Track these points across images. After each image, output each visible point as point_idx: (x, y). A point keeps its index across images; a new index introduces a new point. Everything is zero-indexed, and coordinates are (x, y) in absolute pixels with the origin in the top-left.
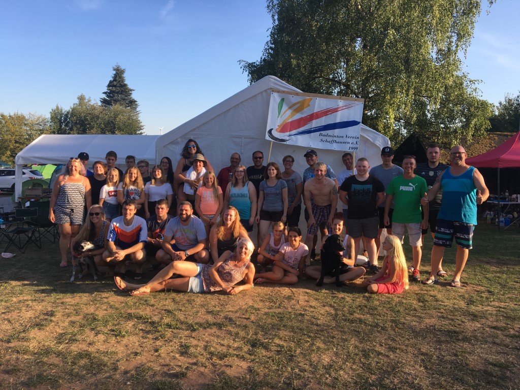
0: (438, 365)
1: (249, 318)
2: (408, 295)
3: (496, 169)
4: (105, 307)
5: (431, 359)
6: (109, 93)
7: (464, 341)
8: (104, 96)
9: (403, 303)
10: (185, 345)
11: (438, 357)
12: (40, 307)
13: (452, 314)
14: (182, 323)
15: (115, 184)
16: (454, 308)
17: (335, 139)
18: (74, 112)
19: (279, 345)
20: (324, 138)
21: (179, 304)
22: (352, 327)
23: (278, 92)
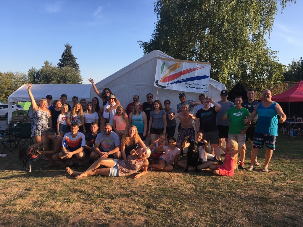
0: (256, 218)
1: (145, 191)
2: (238, 177)
3: (288, 103)
4: (61, 185)
5: (252, 214)
6: (63, 60)
7: (271, 204)
8: (60, 62)
9: (235, 181)
10: (108, 207)
11: (256, 213)
12: (23, 185)
13: (263, 188)
14: (106, 194)
15: (66, 114)
16: (265, 184)
17: (194, 86)
18: (42, 71)
19: (163, 207)
20: (188, 86)
21: (104, 183)
22: (205, 196)
23: (161, 59)
